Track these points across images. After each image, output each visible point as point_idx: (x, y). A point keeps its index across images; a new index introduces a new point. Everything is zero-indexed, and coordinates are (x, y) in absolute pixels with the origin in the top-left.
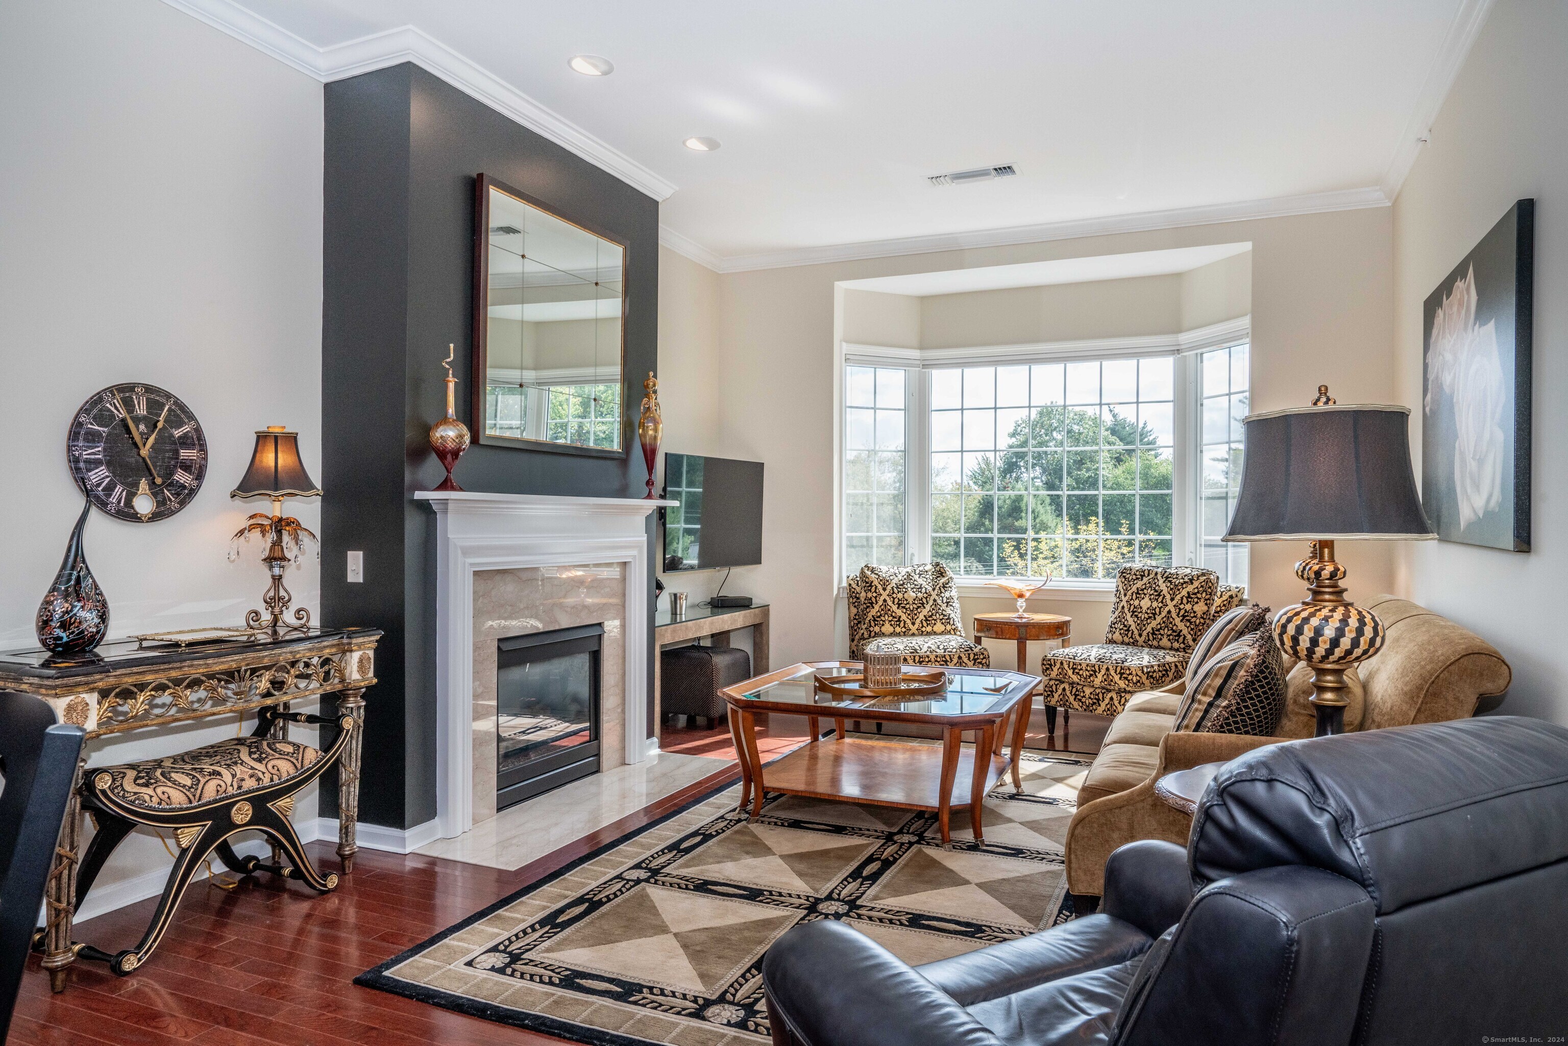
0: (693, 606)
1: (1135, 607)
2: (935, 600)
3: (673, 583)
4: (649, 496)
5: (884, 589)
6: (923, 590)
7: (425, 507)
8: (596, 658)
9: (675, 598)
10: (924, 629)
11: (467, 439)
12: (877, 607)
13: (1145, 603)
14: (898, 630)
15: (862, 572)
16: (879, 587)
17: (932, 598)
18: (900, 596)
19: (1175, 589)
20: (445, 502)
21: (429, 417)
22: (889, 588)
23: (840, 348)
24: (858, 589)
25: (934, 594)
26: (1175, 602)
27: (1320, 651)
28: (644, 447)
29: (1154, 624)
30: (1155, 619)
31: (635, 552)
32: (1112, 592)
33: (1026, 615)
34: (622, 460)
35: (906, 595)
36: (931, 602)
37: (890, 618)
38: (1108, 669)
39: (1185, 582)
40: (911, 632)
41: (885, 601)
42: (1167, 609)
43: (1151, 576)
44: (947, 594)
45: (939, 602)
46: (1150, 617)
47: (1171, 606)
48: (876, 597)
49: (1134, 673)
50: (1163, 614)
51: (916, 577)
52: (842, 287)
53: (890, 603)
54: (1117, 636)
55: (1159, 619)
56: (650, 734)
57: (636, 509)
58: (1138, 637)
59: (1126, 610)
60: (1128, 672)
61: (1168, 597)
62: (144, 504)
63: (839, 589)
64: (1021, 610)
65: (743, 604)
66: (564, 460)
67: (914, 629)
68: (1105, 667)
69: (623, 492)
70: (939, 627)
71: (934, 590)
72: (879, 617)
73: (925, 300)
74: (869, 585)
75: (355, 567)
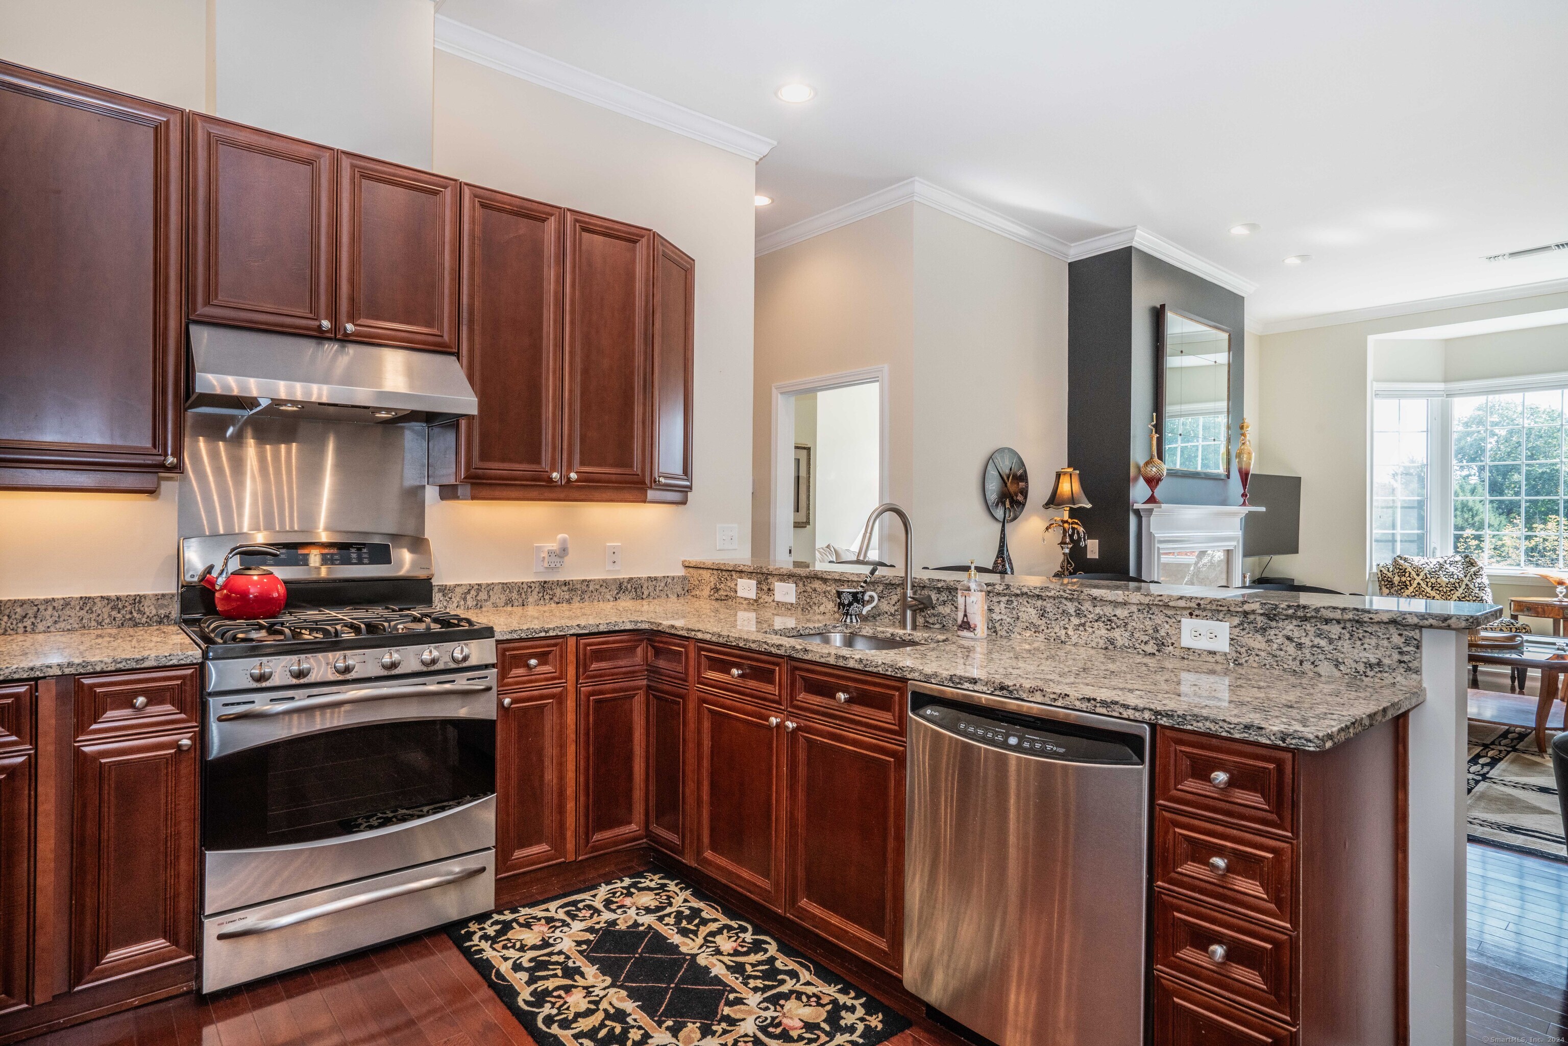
2: (1467, 585)
4: (1244, 504)
5: (1418, 575)
6: (1455, 577)
12: (1411, 589)
15: (1395, 560)
16: (1413, 573)
17: (1464, 583)
18: (1433, 580)
20: (1148, 511)
22: (1422, 574)
23: (1372, 386)
24: (1390, 575)
25: (1466, 580)
28: (1240, 471)
31: (1235, 543)
34: (1227, 480)
35: (1439, 580)
36: (1463, 586)
41: (1419, 584)
44: (1479, 580)
45: (1472, 586)
48: (1409, 581)
51: (1448, 566)
52: (1372, 339)
53: (1424, 586)
57: (1234, 514)
62: (1009, 514)
63: (1370, 574)
64: (1561, 595)
69: (1227, 501)
71: (1465, 576)
73: (1447, 342)
74: (1403, 572)
75: (1093, 549)
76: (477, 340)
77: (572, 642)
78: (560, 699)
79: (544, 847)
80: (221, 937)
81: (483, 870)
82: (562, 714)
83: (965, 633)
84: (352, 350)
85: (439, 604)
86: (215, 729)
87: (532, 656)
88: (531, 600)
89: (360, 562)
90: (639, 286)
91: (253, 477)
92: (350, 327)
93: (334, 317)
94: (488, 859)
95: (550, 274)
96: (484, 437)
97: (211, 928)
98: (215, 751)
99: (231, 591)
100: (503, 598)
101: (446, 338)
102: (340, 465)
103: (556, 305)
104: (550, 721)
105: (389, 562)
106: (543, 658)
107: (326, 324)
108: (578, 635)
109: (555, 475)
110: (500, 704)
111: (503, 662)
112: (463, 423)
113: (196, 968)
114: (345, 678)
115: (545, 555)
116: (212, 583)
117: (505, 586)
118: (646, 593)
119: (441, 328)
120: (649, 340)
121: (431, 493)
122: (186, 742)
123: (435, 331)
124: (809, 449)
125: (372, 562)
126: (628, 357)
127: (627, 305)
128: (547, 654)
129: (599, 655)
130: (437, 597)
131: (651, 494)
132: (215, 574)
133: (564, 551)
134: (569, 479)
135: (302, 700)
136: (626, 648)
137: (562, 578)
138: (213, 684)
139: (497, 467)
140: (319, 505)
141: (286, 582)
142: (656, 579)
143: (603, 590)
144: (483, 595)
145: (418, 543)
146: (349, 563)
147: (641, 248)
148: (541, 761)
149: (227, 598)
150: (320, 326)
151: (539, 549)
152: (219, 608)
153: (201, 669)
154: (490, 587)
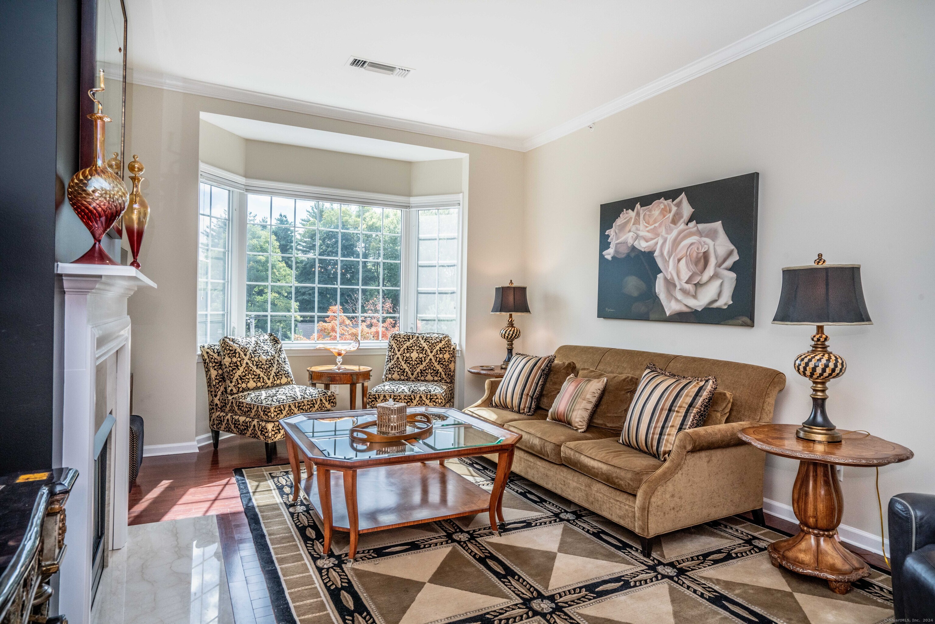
1: (407, 358)
2: (278, 361)
5: (245, 355)
6: (270, 354)
10: (275, 382)
12: (241, 369)
13: (414, 355)
14: (259, 384)
16: (242, 353)
17: (276, 359)
18: (256, 359)
19: (432, 346)
22: (248, 354)
23: (201, 167)
26: (433, 354)
29: (421, 367)
30: (422, 364)
32: (386, 349)
33: (343, 367)
36: (276, 362)
37: (253, 376)
38: (421, 397)
39: (438, 342)
40: (267, 385)
41: (247, 363)
42: (429, 358)
43: (414, 339)
45: (280, 362)
46: (418, 363)
47: (431, 356)
48: (240, 361)
49: (439, 397)
50: (427, 361)
53: (251, 365)
54: (396, 376)
55: (424, 364)
58: (411, 376)
59: (401, 360)
60: (435, 397)
61: (429, 351)
64: (339, 364)
67: (269, 383)
68: (419, 396)
70: (284, 380)
72: (244, 376)
74: (232, 352)
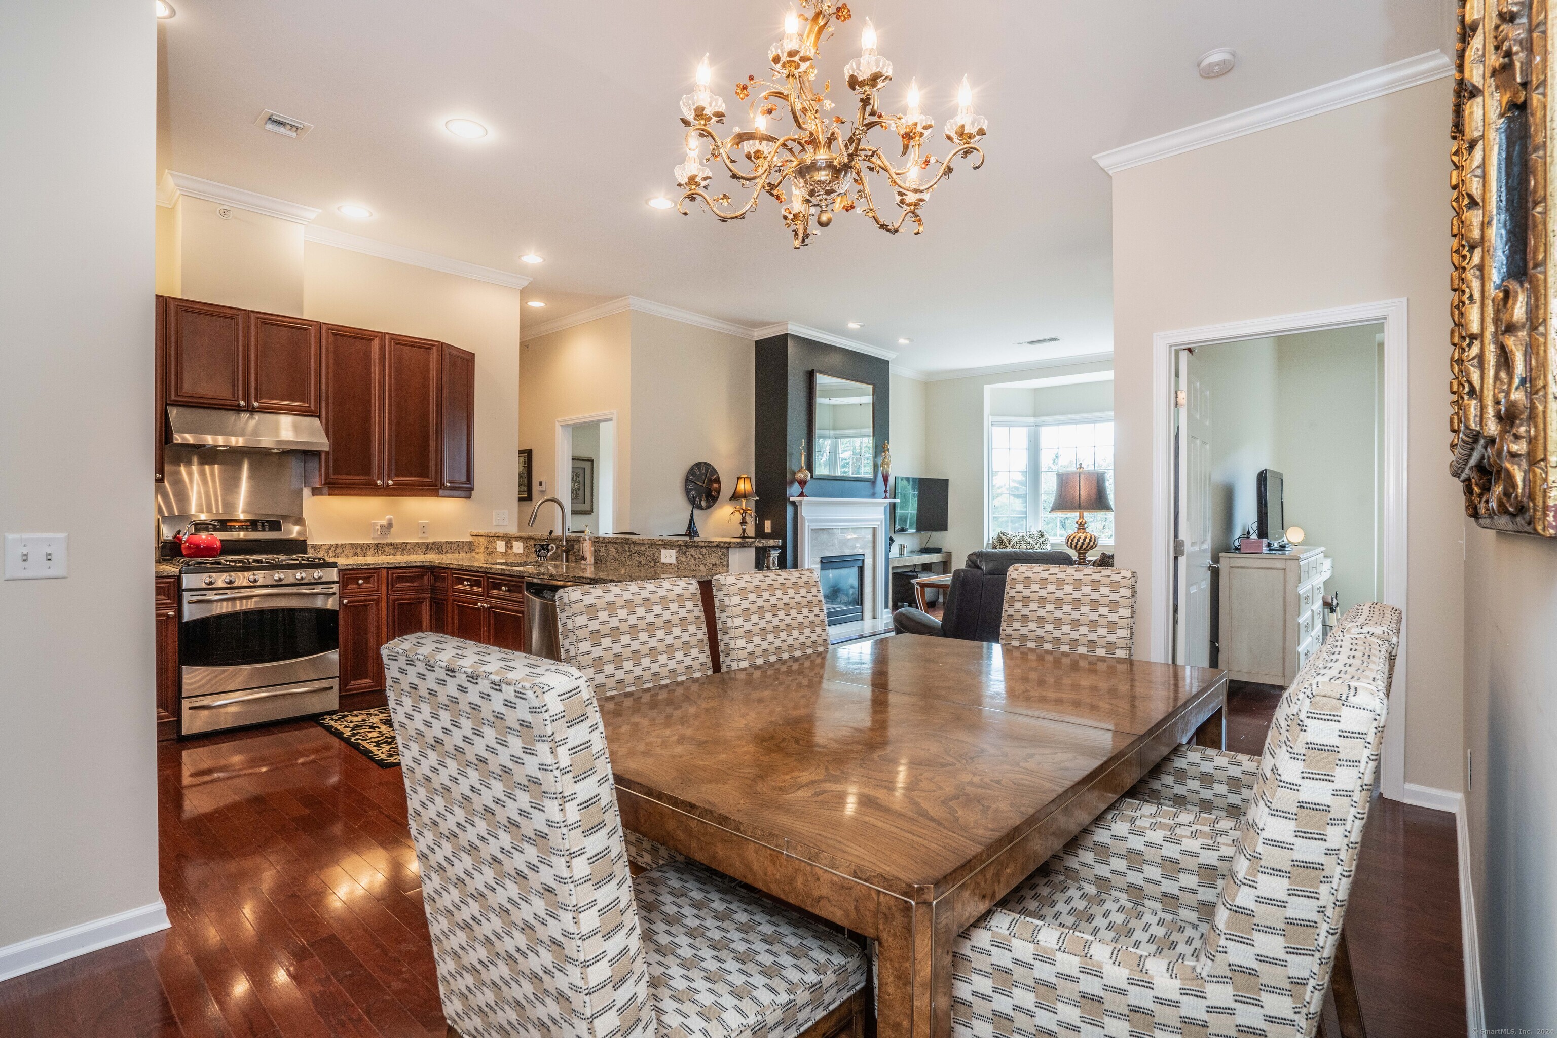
0: (912, 552)
3: (899, 540)
4: (886, 498)
5: (1010, 544)
7: (794, 503)
8: (861, 569)
9: (902, 547)
11: (809, 476)
15: (999, 535)
16: (1008, 543)
18: (1018, 547)
20: (801, 502)
21: (796, 469)
22: (1012, 543)
23: (987, 418)
27: (1078, 547)
28: (883, 474)
31: (879, 524)
34: (873, 482)
52: (987, 387)
56: (887, 607)
57: (880, 504)
62: (704, 504)
63: (987, 544)
65: (938, 550)
66: (847, 483)
69: (873, 495)
73: (1035, 390)
74: (1003, 542)
75: (768, 526)
76: (331, 407)
77: (384, 571)
78: (378, 602)
79: (368, 681)
80: (191, 708)
81: (332, 688)
82: (378, 610)
83: (583, 562)
84: (257, 417)
85: (311, 554)
86: (186, 608)
87: (361, 578)
88: (369, 553)
89: (263, 530)
90: (433, 374)
91: (198, 484)
92: (256, 404)
93: (247, 398)
94: (335, 683)
95: (376, 370)
96: (336, 461)
97: (186, 704)
98: (186, 618)
99: (191, 543)
100: (352, 552)
101: (312, 407)
102: (251, 477)
103: (379, 387)
104: (371, 613)
105: (280, 530)
106: (367, 579)
107: (242, 403)
108: (387, 568)
109: (379, 482)
110: (341, 603)
111: (343, 581)
112: (323, 456)
113: (179, 723)
114: (254, 585)
115: (378, 528)
116: (180, 540)
117: (353, 546)
118: (445, 551)
119: (310, 404)
120: (440, 406)
121: (306, 492)
122: (171, 613)
123: (306, 405)
124: (592, 461)
125: (270, 530)
126: (426, 414)
127: (425, 386)
128: (370, 577)
129: (400, 579)
130: (310, 550)
131: (441, 492)
132: (181, 535)
133: (390, 525)
134: (388, 485)
135: (230, 594)
136: (419, 576)
137: (389, 541)
138: (185, 586)
139: (344, 478)
140: (238, 499)
141: (221, 541)
142: (451, 542)
143: (416, 548)
144: (339, 550)
145: (299, 521)
146: (257, 530)
147: (434, 354)
148: (366, 634)
149: (189, 547)
150: (239, 404)
151: (374, 524)
152: (184, 553)
153: (179, 579)
154: (343, 546)
